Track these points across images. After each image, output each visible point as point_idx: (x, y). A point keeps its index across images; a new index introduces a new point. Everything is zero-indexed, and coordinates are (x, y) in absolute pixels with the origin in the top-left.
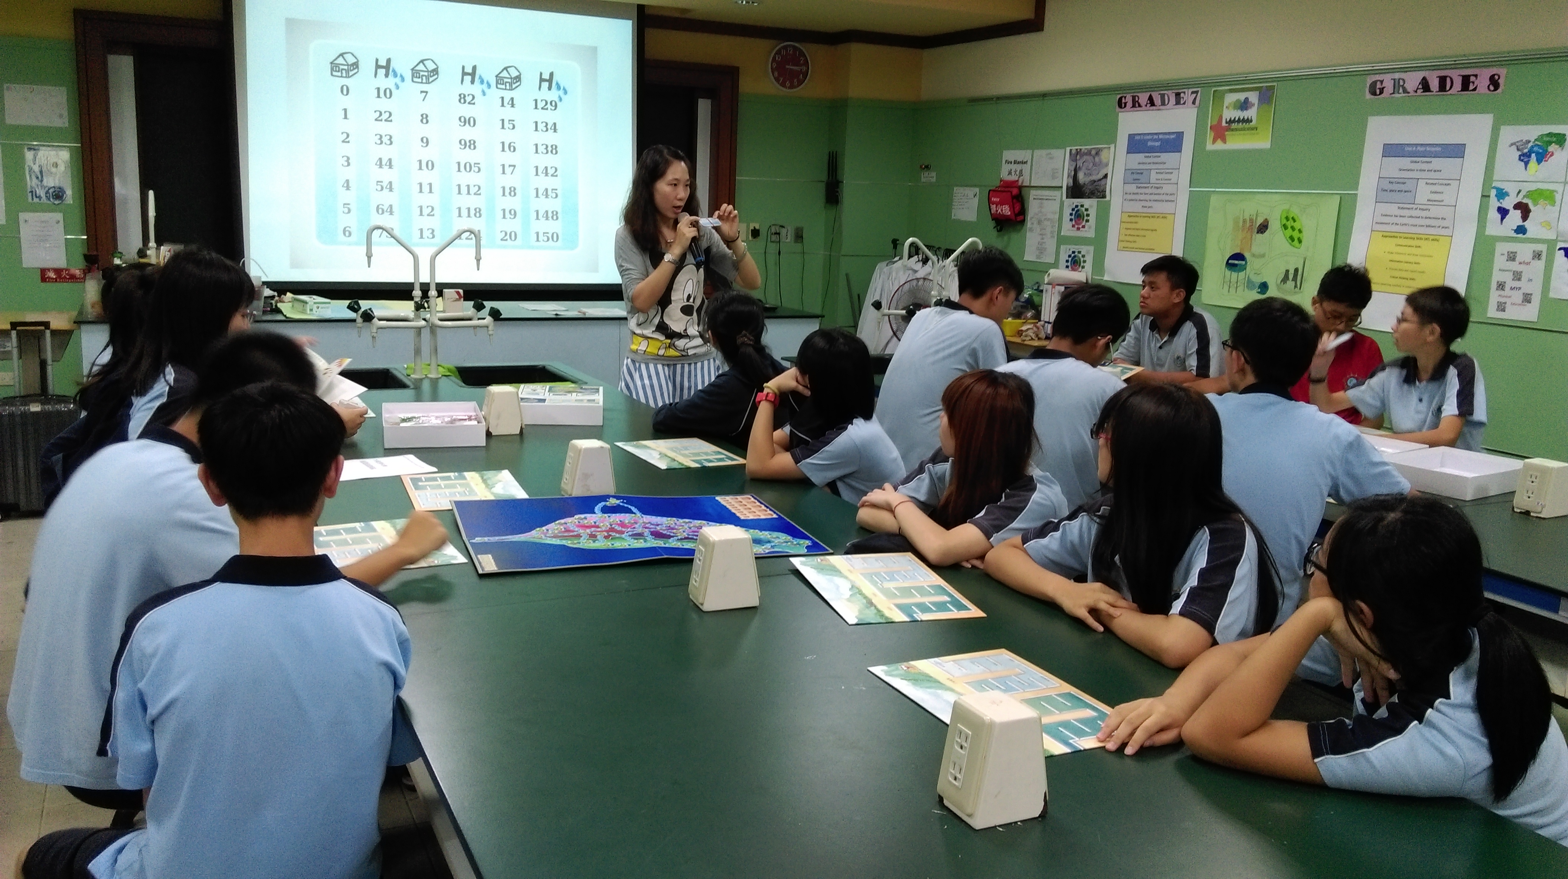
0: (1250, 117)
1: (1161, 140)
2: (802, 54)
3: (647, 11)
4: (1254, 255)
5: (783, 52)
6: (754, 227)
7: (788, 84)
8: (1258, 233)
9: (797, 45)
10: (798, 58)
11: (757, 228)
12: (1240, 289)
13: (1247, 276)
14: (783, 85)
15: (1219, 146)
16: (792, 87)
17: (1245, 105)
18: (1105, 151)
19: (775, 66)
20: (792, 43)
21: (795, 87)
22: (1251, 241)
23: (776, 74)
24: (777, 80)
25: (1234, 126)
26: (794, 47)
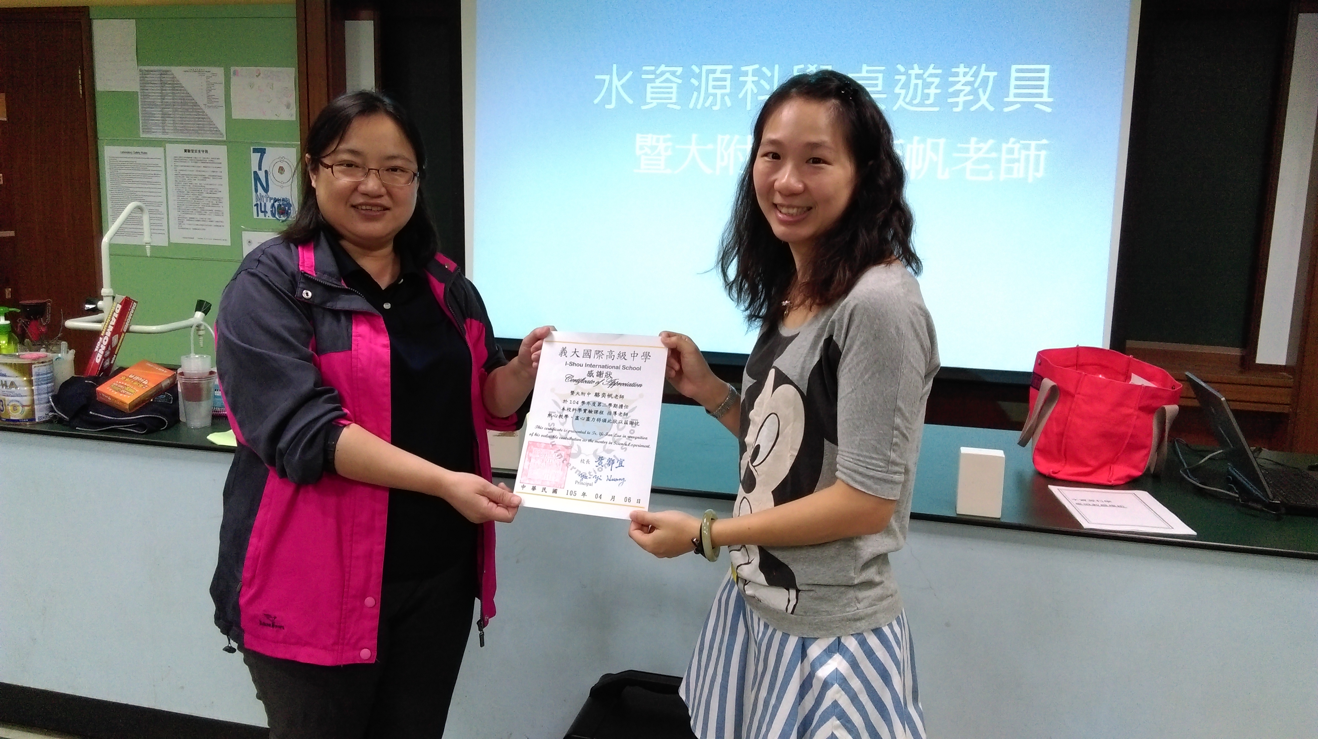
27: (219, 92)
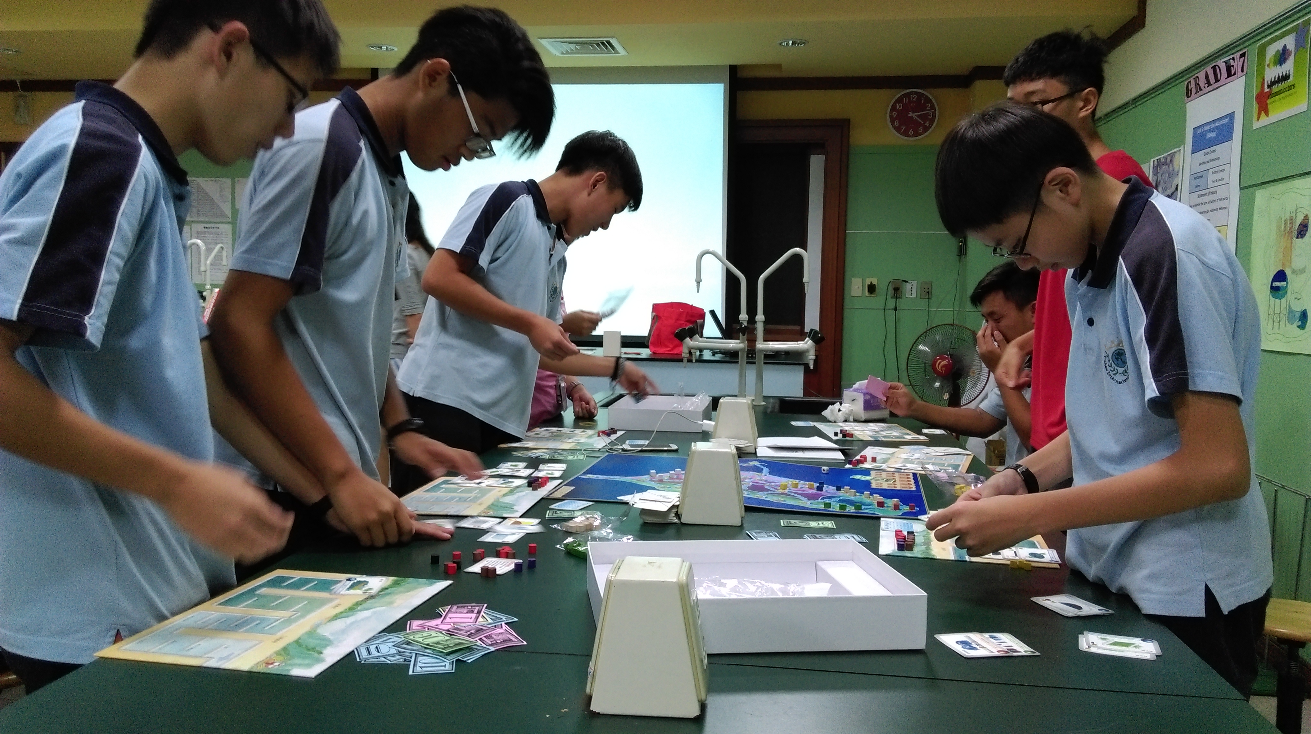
0: (1288, 73)
1: (1217, 128)
2: (928, 100)
3: (741, 74)
4: (1294, 272)
5: (905, 100)
6: (871, 282)
7: (911, 132)
8: (1297, 238)
9: (918, 91)
10: (922, 104)
11: (875, 282)
12: (1282, 323)
13: (1288, 303)
14: (906, 134)
15: (1264, 120)
16: (916, 134)
17: (1282, 57)
18: (1177, 155)
19: (895, 115)
20: (914, 90)
21: (920, 135)
22: (1291, 250)
23: (897, 123)
24: (898, 129)
25: (1275, 88)
26: (916, 93)
27: (228, 193)
